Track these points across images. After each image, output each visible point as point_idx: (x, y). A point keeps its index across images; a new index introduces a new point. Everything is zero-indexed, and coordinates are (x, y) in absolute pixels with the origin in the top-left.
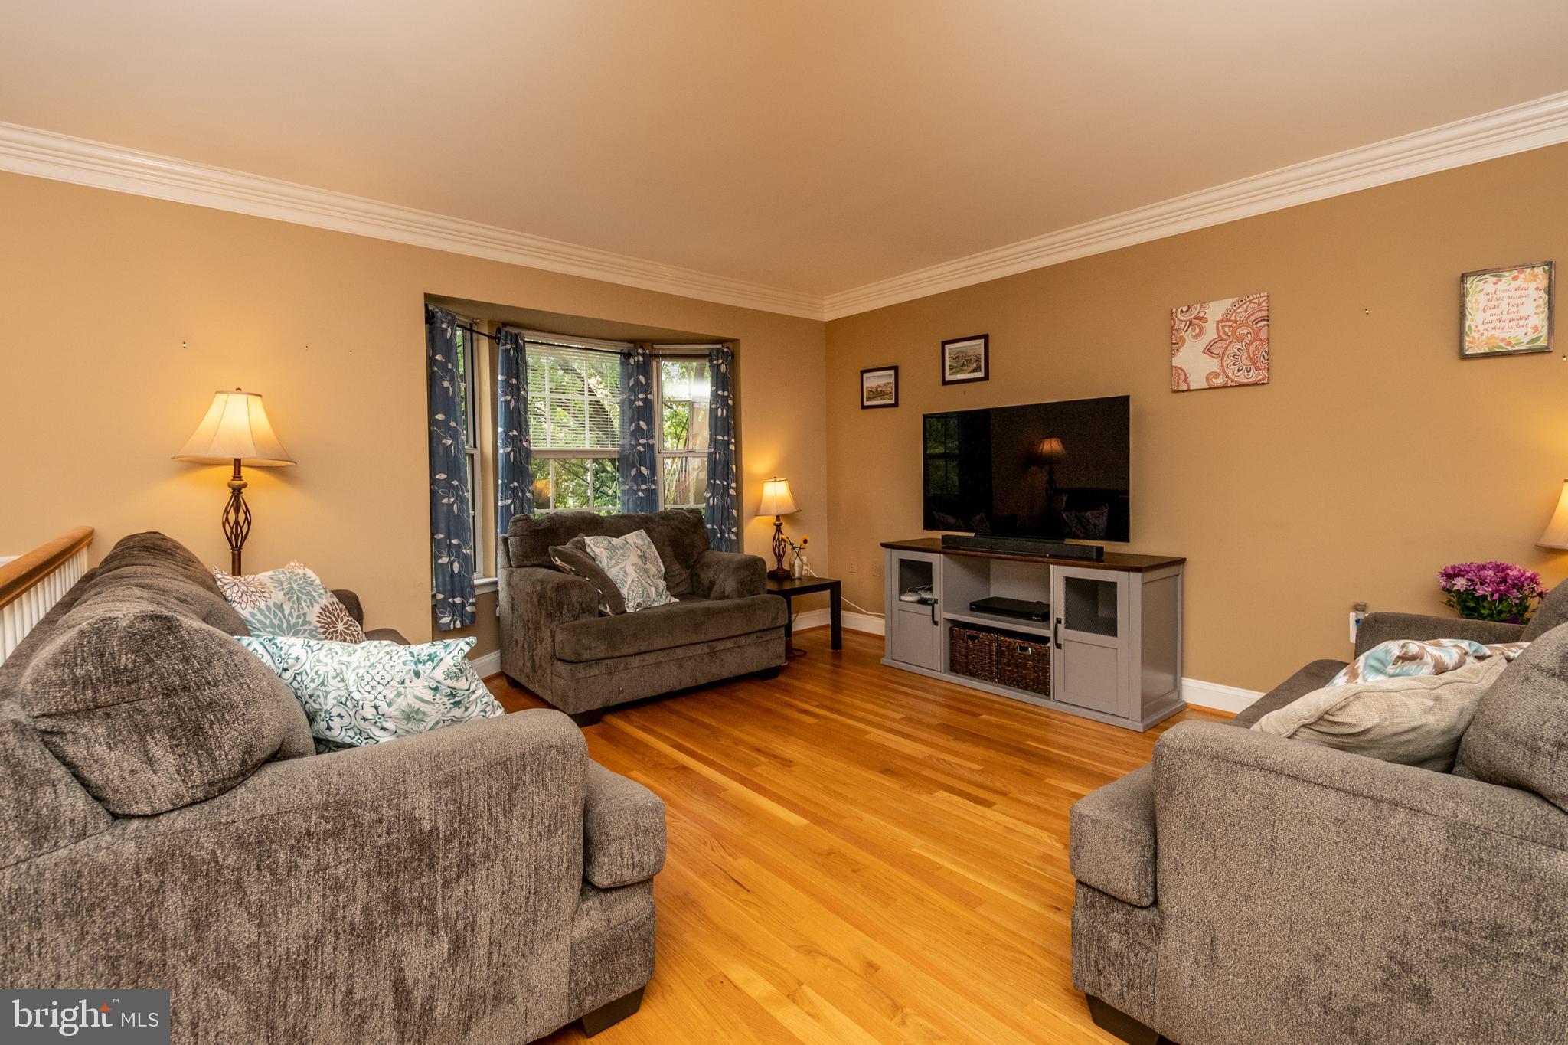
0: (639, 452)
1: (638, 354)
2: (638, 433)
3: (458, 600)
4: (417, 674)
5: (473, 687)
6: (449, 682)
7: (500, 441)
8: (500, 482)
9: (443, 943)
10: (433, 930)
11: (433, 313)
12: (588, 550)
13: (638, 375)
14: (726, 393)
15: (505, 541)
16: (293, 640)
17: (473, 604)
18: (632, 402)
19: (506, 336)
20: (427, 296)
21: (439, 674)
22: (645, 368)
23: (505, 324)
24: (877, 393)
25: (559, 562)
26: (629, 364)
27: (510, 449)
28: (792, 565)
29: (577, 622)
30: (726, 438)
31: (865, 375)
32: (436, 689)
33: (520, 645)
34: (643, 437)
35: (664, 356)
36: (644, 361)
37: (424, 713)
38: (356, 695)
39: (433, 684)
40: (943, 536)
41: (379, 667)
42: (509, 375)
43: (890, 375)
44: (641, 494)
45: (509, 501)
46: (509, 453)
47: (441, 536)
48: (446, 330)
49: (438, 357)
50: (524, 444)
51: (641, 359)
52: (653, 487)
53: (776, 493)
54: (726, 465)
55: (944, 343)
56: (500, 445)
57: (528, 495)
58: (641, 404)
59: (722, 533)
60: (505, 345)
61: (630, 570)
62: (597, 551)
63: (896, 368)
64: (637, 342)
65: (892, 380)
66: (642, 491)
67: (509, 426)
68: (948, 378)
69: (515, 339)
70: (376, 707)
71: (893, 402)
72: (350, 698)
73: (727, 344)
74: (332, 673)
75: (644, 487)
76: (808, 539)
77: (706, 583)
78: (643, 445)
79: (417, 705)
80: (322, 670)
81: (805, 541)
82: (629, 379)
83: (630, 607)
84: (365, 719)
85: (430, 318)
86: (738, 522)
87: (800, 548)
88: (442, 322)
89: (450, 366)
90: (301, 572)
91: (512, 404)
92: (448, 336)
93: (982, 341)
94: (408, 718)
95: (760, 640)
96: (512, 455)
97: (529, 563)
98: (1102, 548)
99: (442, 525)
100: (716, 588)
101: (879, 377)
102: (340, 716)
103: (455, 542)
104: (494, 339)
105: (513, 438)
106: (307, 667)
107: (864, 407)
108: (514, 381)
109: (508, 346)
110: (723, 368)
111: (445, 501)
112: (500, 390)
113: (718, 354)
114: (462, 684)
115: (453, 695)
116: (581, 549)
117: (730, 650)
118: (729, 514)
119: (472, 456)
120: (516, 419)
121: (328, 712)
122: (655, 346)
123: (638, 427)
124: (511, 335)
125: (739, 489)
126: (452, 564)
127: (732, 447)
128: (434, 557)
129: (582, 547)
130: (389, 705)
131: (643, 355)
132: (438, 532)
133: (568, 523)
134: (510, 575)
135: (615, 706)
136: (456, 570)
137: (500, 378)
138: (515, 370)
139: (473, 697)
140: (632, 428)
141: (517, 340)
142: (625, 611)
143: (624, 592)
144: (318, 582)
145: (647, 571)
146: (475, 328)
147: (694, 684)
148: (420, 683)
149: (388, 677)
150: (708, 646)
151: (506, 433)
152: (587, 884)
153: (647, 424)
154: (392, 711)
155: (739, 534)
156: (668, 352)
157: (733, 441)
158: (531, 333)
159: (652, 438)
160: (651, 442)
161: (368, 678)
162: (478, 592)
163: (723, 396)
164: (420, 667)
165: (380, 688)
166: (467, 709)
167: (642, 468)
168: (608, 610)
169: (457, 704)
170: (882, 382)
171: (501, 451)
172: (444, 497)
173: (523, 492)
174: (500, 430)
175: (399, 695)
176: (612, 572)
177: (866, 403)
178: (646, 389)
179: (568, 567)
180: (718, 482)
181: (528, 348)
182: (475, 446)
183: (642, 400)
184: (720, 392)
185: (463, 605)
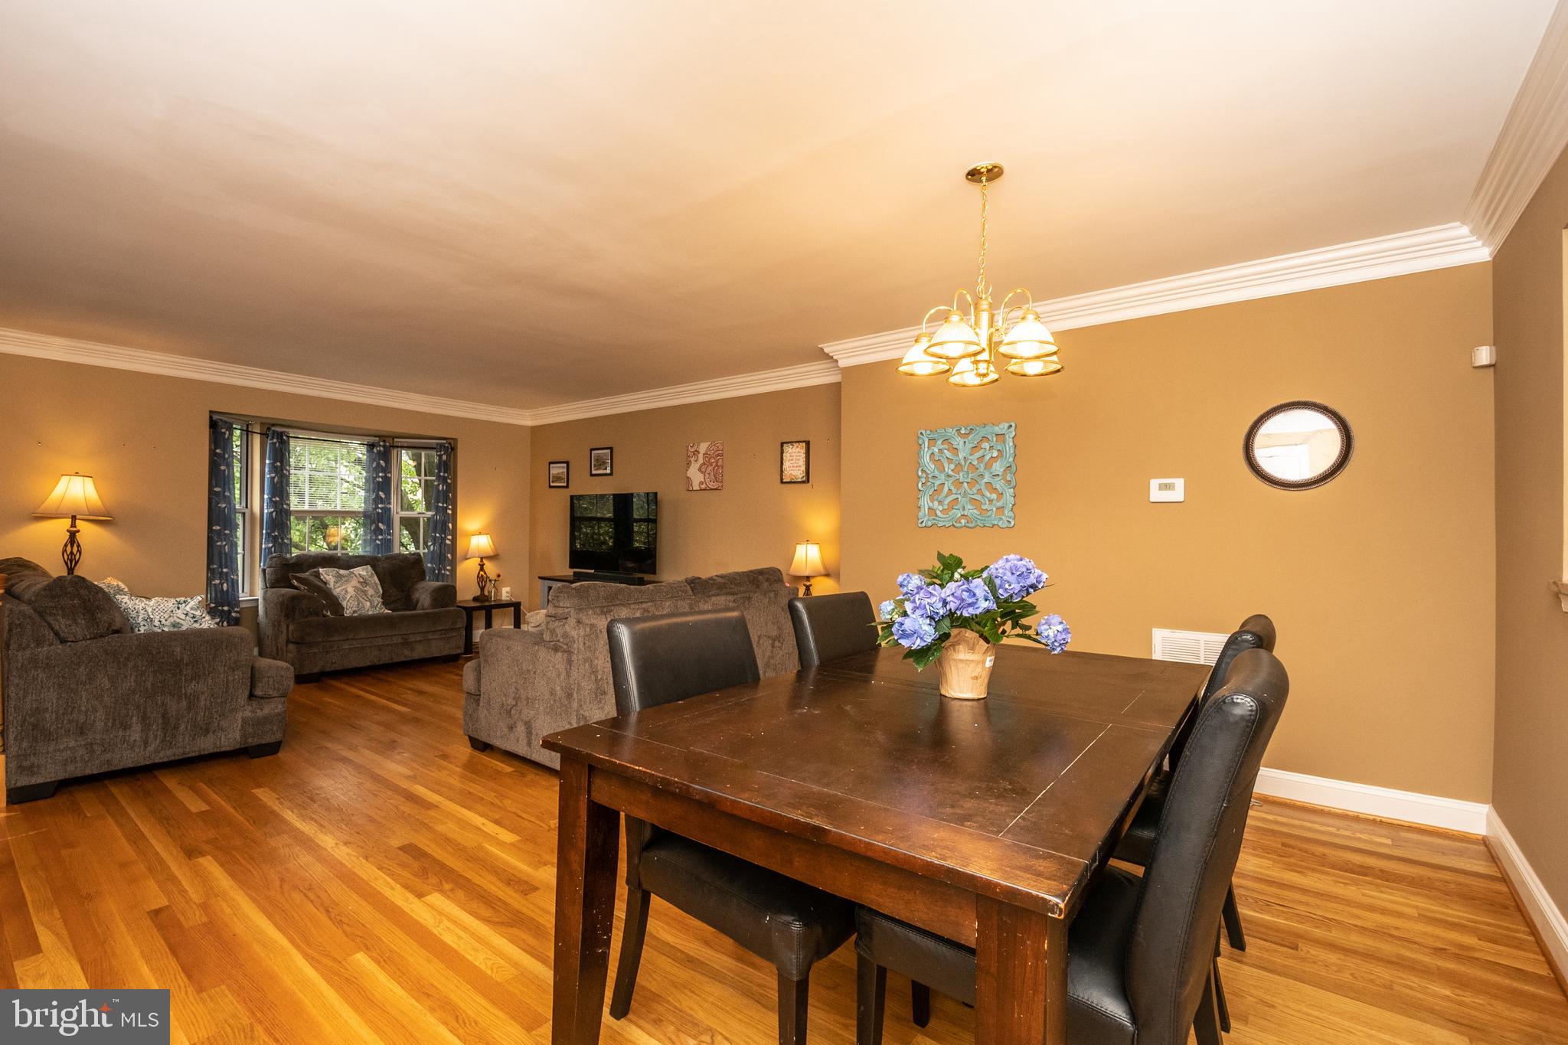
0: (378, 513)
1: (380, 445)
2: (377, 500)
3: (226, 608)
4: (178, 608)
5: (204, 615)
6: (192, 612)
7: (265, 504)
8: (264, 532)
9: (184, 703)
10: (180, 697)
11: (216, 422)
12: (322, 577)
13: (379, 460)
14: (446, 475)
15: (264, 571)
16: (124, 596)
17: (237, 612)
18: (374, 478)
19: (274, 434)
20: (210, 412)
21: (188, 608)
22: (386, 455)
23: (273, 425)
24: (558, 478)
25: (295, 583)
26: (373, 452)
27: (272, 510)
28: (490, 592)
29: (306, 619)
30: (445, 505)
31: (551, 465)
32: (187, 614)
33: (270, 638)
34: (382, 503)
35: (403, 447)
36: (385, 451)
37: (181, 624)
38: (152, 616)
39: (185, 612)
40: (574, 573)
41: (162, 606)
42: (275, 459)
43: (564, 467)
44: (378, 542)
45: (271, 545)
46: (272, 513)
47: (215, 566)
48: (225, 433)
49: (218, 451)
50: (285, 506)
51: (382, 449)
52: (389, 537)
53: (481, 543)
54: (444, 524)
55: (592, 450)
56: (265, 507)
57: (286, 541)
58: (381, 480)
59: (440, 570)
60: (273, 438)
61: (351, 590)
62: (327, 577)
63: (567, 463)
64: (383, 437)
65: (565, 470)
66: (379, 540)
67: (273, 494)
68: (594, 472)
69: (280, 435)
70: (160, 621)
71: (565, 485)
72: (149, 617)
73: (449, 441)
74: (141, 608)
75: (380, 537)
76: (501, 574)
77: (415, 600)
78: (381, 509)
79: (178, 620)
80: (137, 607)
81: (499, 576)
82: (373, 462)
83: (347, 613)
84: (155, 626)
85: (213, 425)
86: (453, 563)
87: (495, 580)
88: (222, 428)
89: (227, 456)
90: (115, 584)
91: (276, 480)
92: (226, 436)
93: (609, 451)
94: (174, 626)
95: (443, 636)
96: (274, 514)
97: (279, 585)
98: (643, 578)
99: (216, 558)
100: (419, 604)
101: (560, 467)
102: (144, 625)
103: (225, 570)
104: (264, 435)
105: (276, 502)
106: (130, 606)
107: (550, 487)
108: (279, 464)
109: (275, 440)
110: (444, 457)
111: (218, 544)
112: (267, 470)
113: (441, 447)
114: (198, 613)
115: (194, 617)
116: (316, 576)
117: (420, 641)
118: (445, 557)
119: (244, 514)
120: (279, 489)
121: (139, 624)
122: (396, 440)
123: (378, 496)
124: (277, 432)
125: (454, 541)
126: (222, 585)
127: (450, 512)
128: (209, 581)
129: (317, 575)
130: (166, 620)
131: (384, 446)
132: (213, 564)
133: (311, 560)
134: (265, 593)
135: (329, 672)
136: (225, 588)
137: (267, 462)
138: (280, 457)
139: (204, 620)
140: (374, 497)
141: (282, 436)
142: (343, 615)
143: (344, 604)
144: (126, 590)
145: (365, 592)
146: (250, 430)
147: (390, 661)
148: (180, 611)
149: (166, 609)
150: (402, 639)
151: (270, 499)
152: (251, 696)
153: (385, 494)
154: (167, 623)
155: (453, 571)
156: (405, 445)
157: (450, 507)
158: (295, 430)
159: (390, 503)
160: (388, 506)
161: (157, 610)
162: (243, 605)
163: (444, 477)
164: (180, 605)
165: (162, 614)
166: (201, 624)
167: (380, 524)
168: (329, 613)
169: (196, 621)
170: (561, 471)
171: (266, 511)
172: (218, 541)
173: (282, 539)
174: (266, 496)
175: (170, 616)
176: (337, 591)
177: (552, 484)
178: (387, 469)
179: (302, 587)
180: (438, 535)
181: (292, 443)
182: (247, 507)
183: (382, 477)
184: (442, 474)
185: (229, 612)
